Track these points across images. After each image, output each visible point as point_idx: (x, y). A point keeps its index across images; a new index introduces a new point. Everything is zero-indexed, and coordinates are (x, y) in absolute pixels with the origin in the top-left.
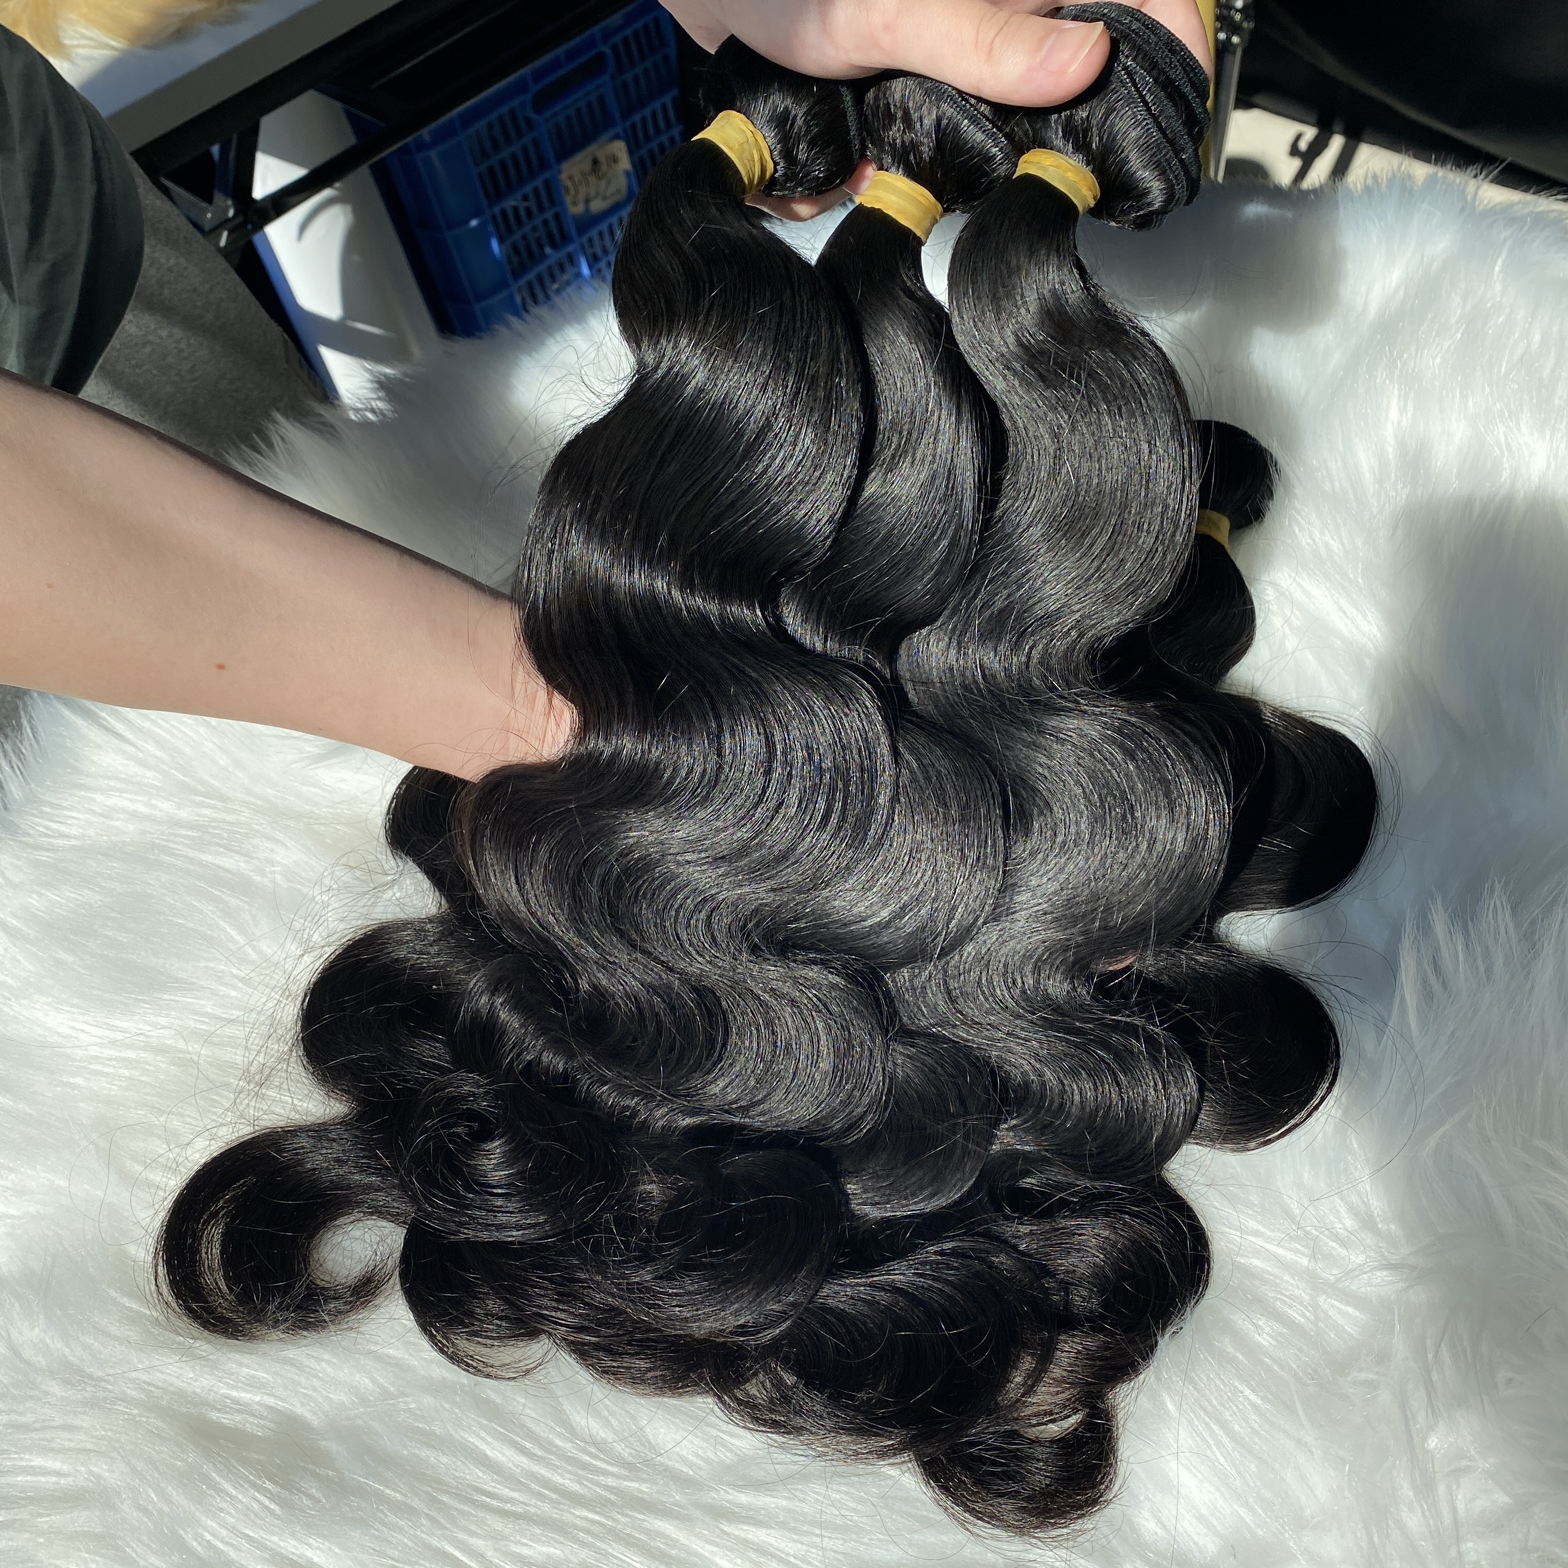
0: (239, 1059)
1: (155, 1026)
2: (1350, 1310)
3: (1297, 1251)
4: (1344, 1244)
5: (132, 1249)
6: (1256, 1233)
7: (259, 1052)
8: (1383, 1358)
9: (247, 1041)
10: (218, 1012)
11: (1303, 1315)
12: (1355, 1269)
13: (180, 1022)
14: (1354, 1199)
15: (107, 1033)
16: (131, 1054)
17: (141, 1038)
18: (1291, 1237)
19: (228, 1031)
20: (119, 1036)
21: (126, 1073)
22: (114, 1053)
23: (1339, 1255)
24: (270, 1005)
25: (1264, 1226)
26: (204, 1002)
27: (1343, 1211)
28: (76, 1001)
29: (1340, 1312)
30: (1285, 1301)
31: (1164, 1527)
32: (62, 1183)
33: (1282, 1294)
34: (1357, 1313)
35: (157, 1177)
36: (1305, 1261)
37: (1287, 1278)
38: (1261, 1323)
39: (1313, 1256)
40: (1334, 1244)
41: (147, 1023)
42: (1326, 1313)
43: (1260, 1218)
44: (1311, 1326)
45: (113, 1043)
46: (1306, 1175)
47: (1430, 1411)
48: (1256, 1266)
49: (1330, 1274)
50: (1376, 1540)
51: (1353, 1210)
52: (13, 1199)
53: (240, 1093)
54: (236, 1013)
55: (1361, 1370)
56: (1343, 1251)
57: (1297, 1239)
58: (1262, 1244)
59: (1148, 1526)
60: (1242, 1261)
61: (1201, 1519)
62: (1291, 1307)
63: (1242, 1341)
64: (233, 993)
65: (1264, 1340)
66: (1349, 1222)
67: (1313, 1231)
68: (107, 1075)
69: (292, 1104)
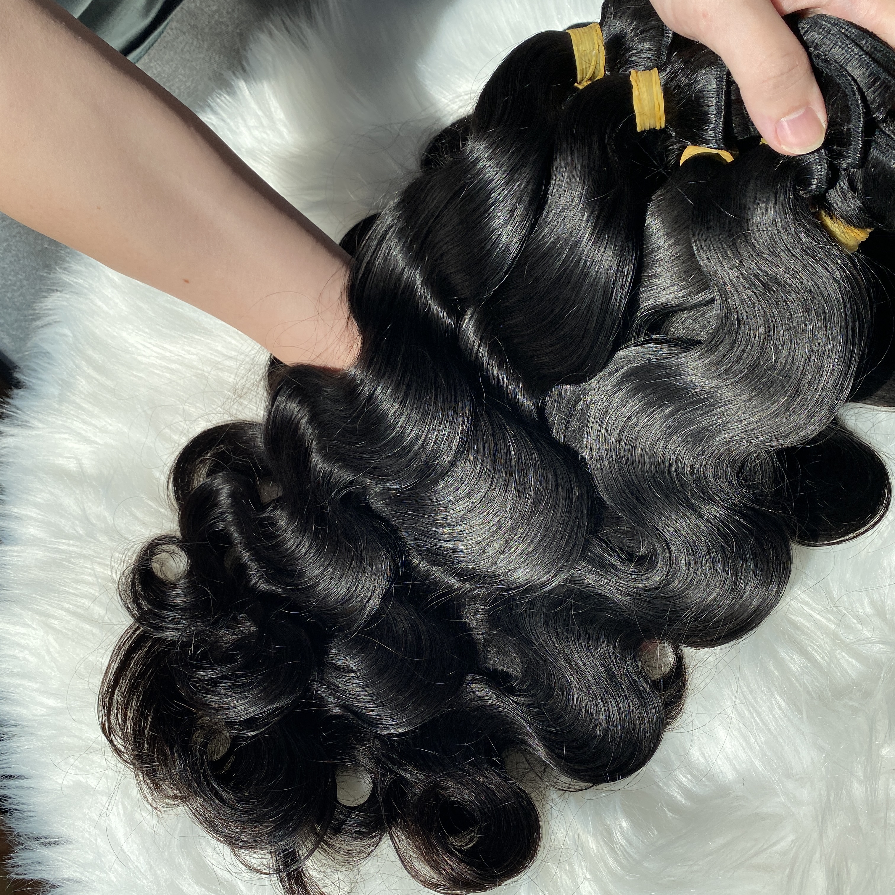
0: (231, 380)
1: (188, 352)
2: (854, 662)
3: (830, 620)
4: (861, 621)
5: (157, 474)
6: (807, 604)
7: (243, 378)
8: (867, 695)
9: (238, 371)
10: (224, 351)
11: (823, 658)
12: (863, 640)
13: (202, 353)
14: (876, 596)
15: (161, 351)
16: (173, 366)
17: (180, 358)
18: (828, 611)
19: (227, 363)
20: (168, 354)
21: (168, 375)
22: (164, 363)
23: (856, 628)
24: (253, 352)
25: (813, 600)
26: (217, 344)
27: (866, 602)
28: (147, 330)
29: (848, 662)
30: (814, 648)
31: (704, 757)
32: (126, 430)
33: (813, 643)
34: (858, 665)
35: (176, 437)
36: (833, 627)
37: (819, 634)
38: (794, 657)
39: (839, 625)
40: (854, 621)
41: (184, 350)
42: (838, 660)
43: (811, 595)
44: (826, 665)
45: (163, 358)
46: (848, 575)
47: (888, 735)
48: (801, 623)
49: (849, 638)
50: (832, 799)
51: (873, 603)
52: (99, 434)
53: (228, 399)
54: (234, 354)
55: (851, 699)
56: (859, 627)
57: (832, 613)
58: (808, 611)
59: (695, 754)
60: (793, 618)
61: (727, 758)
62: (816, 651)
63: (781, 665)
64: (234, 342)
65: (794, 668)
66: (869, 610)
67: (843, 610)
68: (158, 375)
69: (257, 411)
